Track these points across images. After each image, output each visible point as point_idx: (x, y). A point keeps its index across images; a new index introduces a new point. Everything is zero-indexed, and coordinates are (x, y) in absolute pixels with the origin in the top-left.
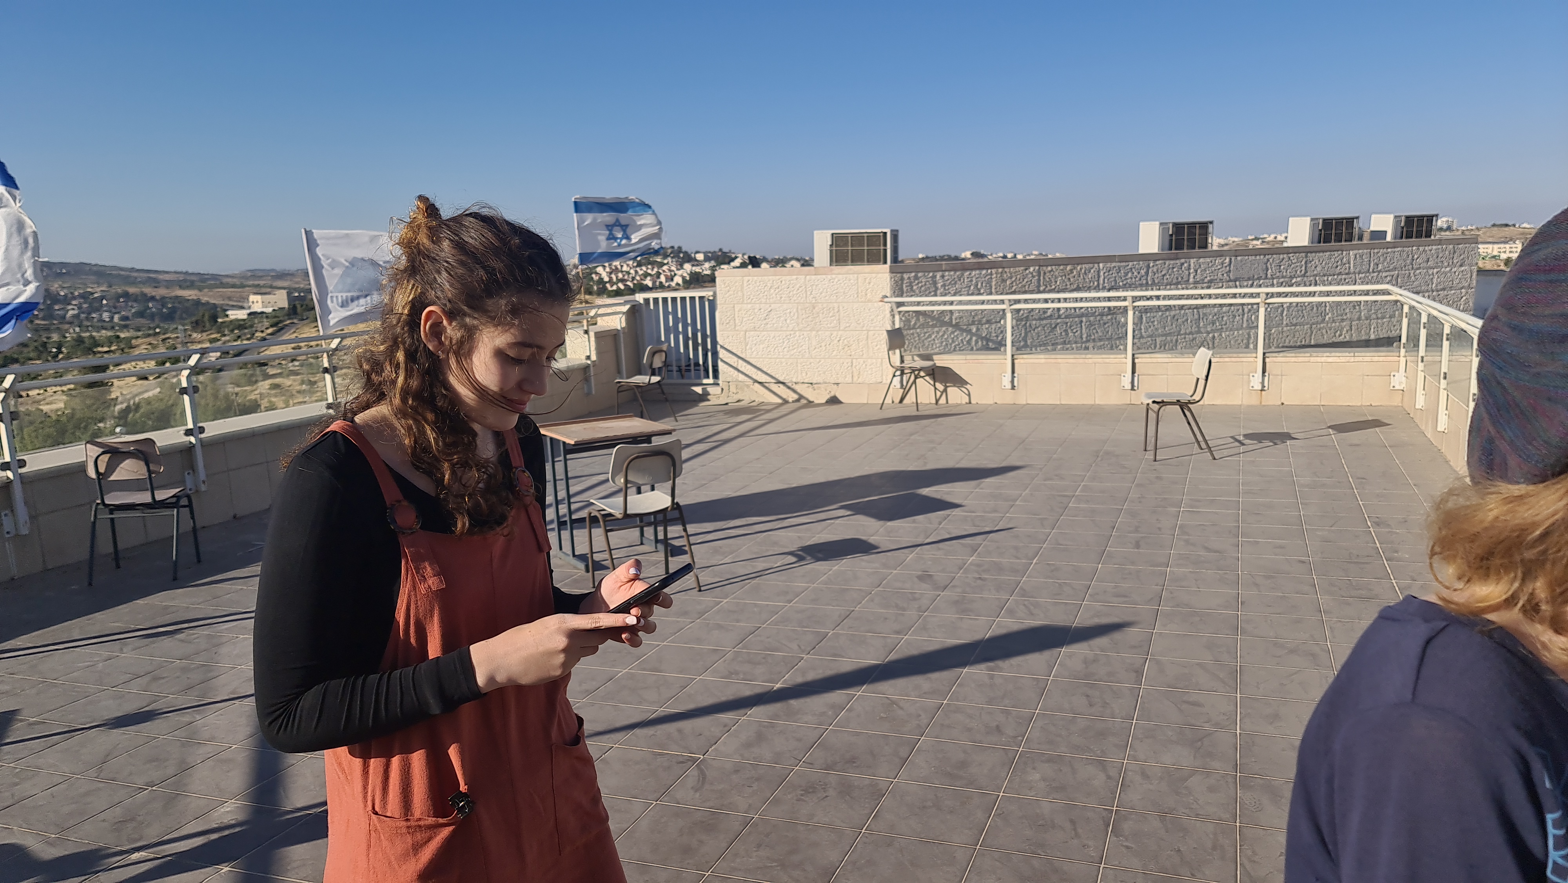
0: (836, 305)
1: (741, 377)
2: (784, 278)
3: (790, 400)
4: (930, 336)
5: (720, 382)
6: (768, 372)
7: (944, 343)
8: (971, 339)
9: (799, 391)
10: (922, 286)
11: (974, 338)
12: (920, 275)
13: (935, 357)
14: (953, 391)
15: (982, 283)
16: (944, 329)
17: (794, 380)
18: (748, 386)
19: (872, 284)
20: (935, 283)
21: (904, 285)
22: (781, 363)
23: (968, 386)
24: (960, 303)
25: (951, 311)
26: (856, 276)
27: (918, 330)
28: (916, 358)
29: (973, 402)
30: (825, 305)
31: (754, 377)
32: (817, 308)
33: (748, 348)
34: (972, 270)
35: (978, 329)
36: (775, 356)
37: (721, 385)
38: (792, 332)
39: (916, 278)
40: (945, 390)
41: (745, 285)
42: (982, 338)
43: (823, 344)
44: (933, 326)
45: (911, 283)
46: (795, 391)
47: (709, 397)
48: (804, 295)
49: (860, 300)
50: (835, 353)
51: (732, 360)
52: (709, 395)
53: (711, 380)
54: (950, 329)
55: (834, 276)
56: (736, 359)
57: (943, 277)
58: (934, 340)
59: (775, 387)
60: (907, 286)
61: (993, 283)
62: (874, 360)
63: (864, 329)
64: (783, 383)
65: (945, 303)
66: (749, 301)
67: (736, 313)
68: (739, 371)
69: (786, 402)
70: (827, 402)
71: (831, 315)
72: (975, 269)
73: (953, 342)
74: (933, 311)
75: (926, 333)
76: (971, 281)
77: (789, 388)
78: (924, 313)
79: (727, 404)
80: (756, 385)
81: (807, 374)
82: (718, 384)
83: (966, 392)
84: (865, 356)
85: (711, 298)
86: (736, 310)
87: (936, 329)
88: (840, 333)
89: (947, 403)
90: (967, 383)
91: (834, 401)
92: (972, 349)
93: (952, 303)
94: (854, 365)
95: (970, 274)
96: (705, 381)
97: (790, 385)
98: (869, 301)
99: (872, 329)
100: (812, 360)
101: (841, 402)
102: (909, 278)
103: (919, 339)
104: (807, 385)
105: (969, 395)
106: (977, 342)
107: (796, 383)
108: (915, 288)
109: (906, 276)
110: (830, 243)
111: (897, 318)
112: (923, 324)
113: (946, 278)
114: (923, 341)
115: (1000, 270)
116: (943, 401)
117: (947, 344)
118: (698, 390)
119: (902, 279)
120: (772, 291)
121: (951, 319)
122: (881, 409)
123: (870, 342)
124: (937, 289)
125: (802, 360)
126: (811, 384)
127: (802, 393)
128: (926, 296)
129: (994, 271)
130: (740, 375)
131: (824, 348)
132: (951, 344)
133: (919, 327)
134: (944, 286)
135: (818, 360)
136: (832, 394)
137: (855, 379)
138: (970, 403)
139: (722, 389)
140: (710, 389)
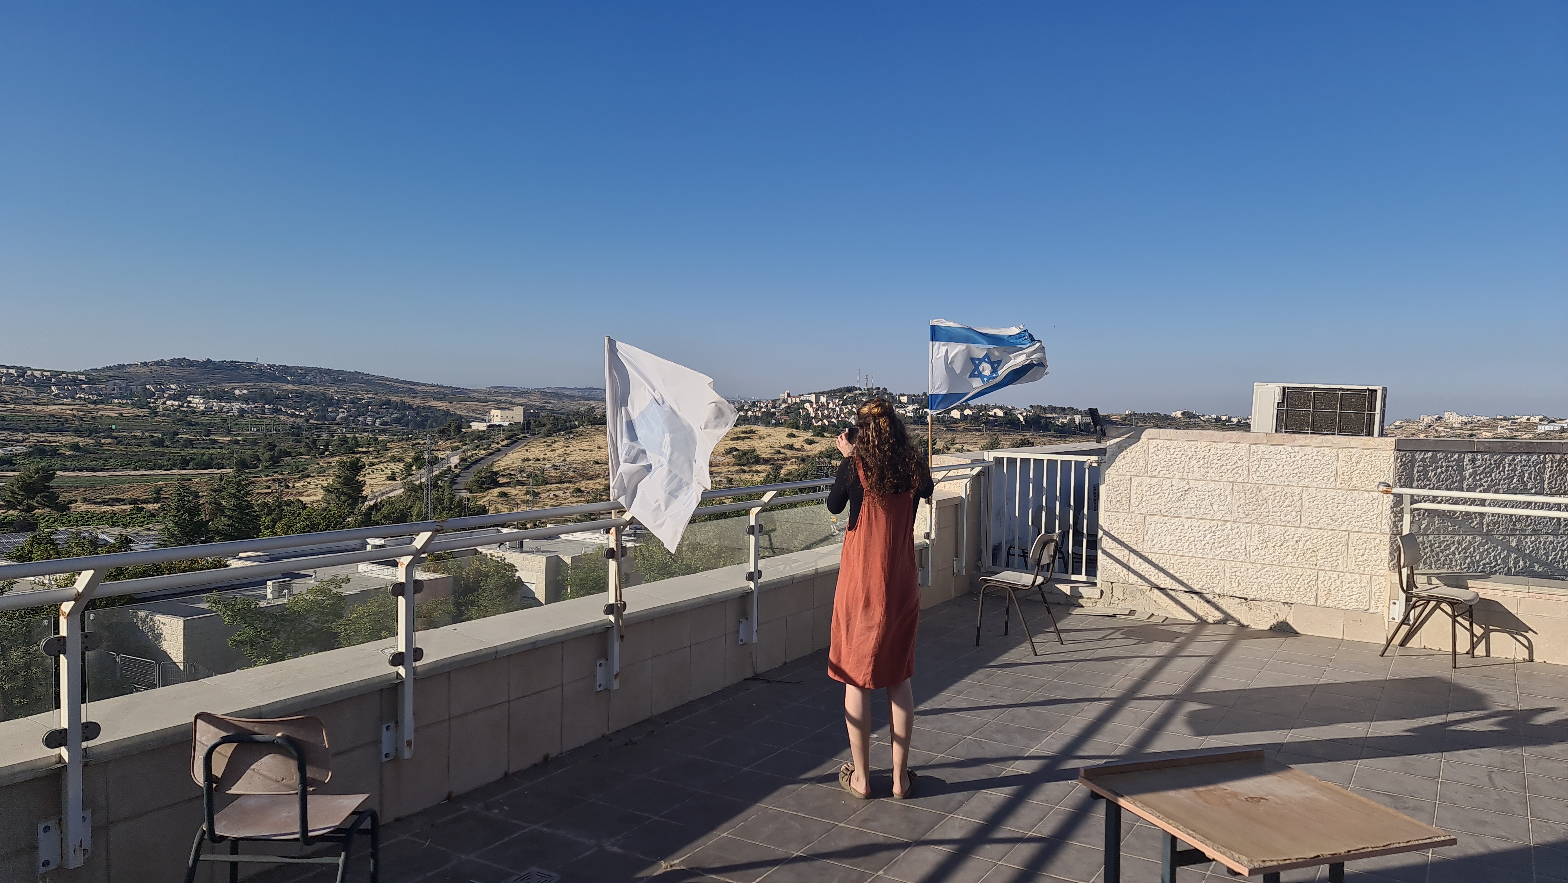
0: (1297, 491)
1: (1132, 578)
2: (1214, 445)
3: (1211, 620)
4: (1448, 547)
5: (1098, 581)
6: (1177, 575)
7: (1468, 560)
8: (1508, 556)
9: (1224, 607)
10: (1442, 473)
11: (1513, 556)
12: (1440, 455)
13: (1470, 583)
14: (1497, 638)
15: (1530, 474)
16: (1469, 538)
17: (1217, 591)
18: (1142, 593)
19: (1361, 464)
20: (1461, 469)
21: (1416, 470)
22: (1199, 565)
24: (1495, 503)
25: (1482, 515)
26: (1335, 450)
27: (1431, 538)
28: (1435, 581)
29: (1536, 659)
30: (1278, 489)
31: (1153, 580)
32: (1264, 492)
33: (1146, 538)
34: (1517, 453)
35: (1519, 542)
36: (1190, 554)
37: (1099, 585)
38: (1220, 523)
39: (1434, 460)
40: (1486, 636)
41: (1151, 451)
42: (1525, 557)
43: (1270, 545)
44: (1454, 533)
45: (1425, 467)
46: (1217, 608)
47: (1080, 601)
48: (1246, 473)
49: (1339, 486)
50: (1289, 559)
51: (1122, 554)
52: (1082, 597)
53: (1083, 577)
54: (1479, 539)
55: (1297, 449)
56: (1127, 552)
57: (1473, 461)
58: (1454, 553)
59: (1186, 599)
60: (1418, 471)
61: (1546, 476)
62: (1357, 576)
63: (1343, 528)
64: (1197, 593)
65: (1473, 502)
66: (1154, 473)
67: (1133, 489)
68: (1129, 568)
69: (1202, 622)
70: (1271, 629)
71: (1287, 503)
72: (1521, 453)
73: (1482, 559)
74: (1455, 512)
75: (1444, 542)
76: (1515, 470)
77: (1208, 602)
78: (1441, 514)
79: (1114, 616)
80: (1155, 591)
81: (1239, 585)
82: (1095, 584)
83: (1526, 644)
84: (1340, 569)
85: (1095, 465)
86: (1134, 484)
87: (1457, 538)
88: (1300, 530)
89: (1488, 654)
90: (1528, 629)
91: (1283, 630)
92: (1508, 573)
93: (1483, 502)
94: (1321, 579)
95: (1514, 460)
96: (1074, 577)
97: (1210, 597)
98: (1355, 488)
99: (1356, 529)
100: (1250, 566)
101: (1296, 633)
102: (1423, 460)
103: (1432, 551)
104: (1238, 600)
105: (1530, 648)
106: (1516, 562)
107: (1219, 596)
108: (1431, 474)
109: (1418, 456)
110: (1278, 399)
111: (1407, 518)
112: (1438, 529)
113: (1478, 463)
114: (1437, 554)
115: (1558, 457)
117: (1472, 562)
118: (1066, 589)
119: (1413, 461)
120: (1193, 462)
121: (1481, 524)
122: (1382, 655)
123: (1351, 549)
124: (1463, 478)
125: (1233, 563)
126: (1246, 599)
127: (1229, 611)
128: (1447, 489)
129: (1549, 457)
130: (1131, 574)
131: (1271, 551)
132: (1478, 562)
133: (1432, 533)
134: (1474, 475)
135: (1260, 567)
136: (1281, 618)
137: (1321, 601)
138: (1531, 660)
139: (1102, 592)
140: (1084, 591)
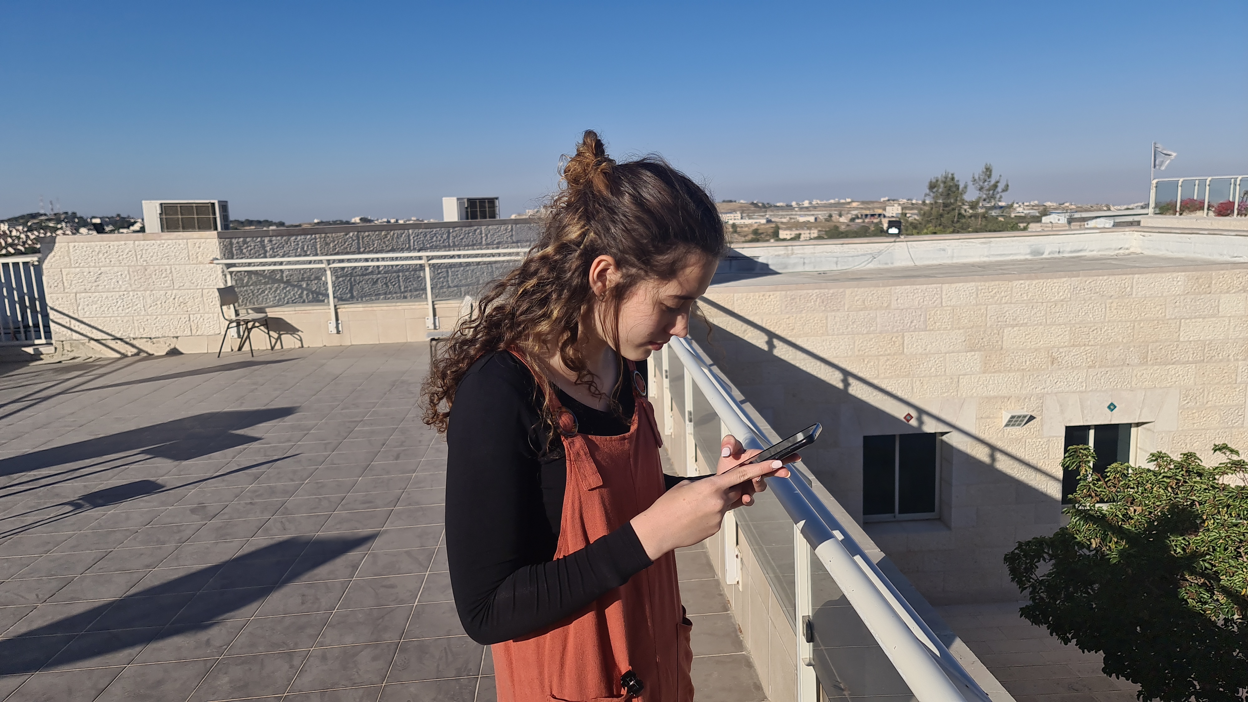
0: (168, 267)
1: (75, 336)
2: (112, 243)
3: (129, 354)
4: (263, 292)
5: (53, 342)
6: (104, 330)
7: (277, 298)
8: (302, 293)
9: (138, 345)
10: (251, 250)
11: (305, 292)
12: (248, 240)
13: (267, 310)
14: (286, 338)
15: (308, 246)
16: (276, 285)
17: (132, 336)
18: (83, 344)
19: (202, 248)
20: (264, 247)
21: (234, 249)
22: (117, 321)
23: (299, 333)
24: (289, 263)
25: (281, 270)
26: (185, 241)
27: (251, 287)
28: (250, 311)
29: (305, 346)
30: (157, 267)
31: (89, 335)
32: (148, 270)
33: (80, 308)
34: (298, 235)
35: (308, 285)
36: (110, 315)
37: (54, 344)
38: (125, 293)
39: (245, 242)
40: (279, 338)
41: (71, 251)
42: (313, 292)
43: (159, 303)
44: (266, 283)
45: (240, 247)
46: (133, 346)
47: (42, 356)
48: (135, 259)
49: (192, 262)
50: (171, 310)
51: (65, 321)
52: (42, 354)
53: (43, 341)
54: (282, 285)
55: (163, 241)
56: (68, 319)
57: (271, 241)
58: (267, 295)
59: (112, 344)
60: (236, 250)
61: (318, 246)
62: (211, 315)
63: (198, 287)
64: (121, 339)
65: (275, 264)
66: (77, 265)
67: (64, 277)
68: (71, 330)
69: (125, 356)
70: (167, 354)
71: (164, 275)
72: (301, 235)
73: (286, 296)
74: (264, 271)
75: (260, 289)
76: (298, 244)
77: (127, 343)
78: (256, 273)
79: (60, 362)
80: (92, 342)
81: (144, 330)
82: (52, 344)
83: (299, 338)
84: (201, 311)
85: (36, 263)
86: (64, 274)
87: (268, 286)
88: (174, 292)
89: (282, 348)
90: (298, 331)
91: (174, 352)
92: (304, 302)
93: (281, 263)
94: (192, 320)
95: (296, 239)
96: (37, 342)
97: (128, 340)
98: (201, 263)
99: (206, 287)
100: (148, 317)
101: (182, 354)
102: (238, 243)
103: (253, 295)
104: (145, 340)
105: (301, 340)
106: (307, 295)
107: (134, 339)
108: (244, 251)
109: (234, 241)
110: (159, 211)
111: (229, 277)
112: (255, 282)
113: (274, 242)
114: (257, 296)
115: (323, 235)
116: (278, 346)
117: (280, 299)
118: (30, 350)
119: (231, 244)
120: (101, 255)
121: (282, 276)
122: (219, 357)
123: (205, 299)
124: (266, 252)
125: (138, 317)
126: (150, 338)
127: (141, 347)
128: (256, 258)
129: (317, 236)
130: (74, 334)
131: (160, 306)
132: (284, 298)
133: (252, 285)
134: (272, 249)
135: (155, 317)
136: (172, 346)
137: (194, 332)
138: (302, 347)
139: (56, 348)
140: (42, 349)
